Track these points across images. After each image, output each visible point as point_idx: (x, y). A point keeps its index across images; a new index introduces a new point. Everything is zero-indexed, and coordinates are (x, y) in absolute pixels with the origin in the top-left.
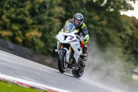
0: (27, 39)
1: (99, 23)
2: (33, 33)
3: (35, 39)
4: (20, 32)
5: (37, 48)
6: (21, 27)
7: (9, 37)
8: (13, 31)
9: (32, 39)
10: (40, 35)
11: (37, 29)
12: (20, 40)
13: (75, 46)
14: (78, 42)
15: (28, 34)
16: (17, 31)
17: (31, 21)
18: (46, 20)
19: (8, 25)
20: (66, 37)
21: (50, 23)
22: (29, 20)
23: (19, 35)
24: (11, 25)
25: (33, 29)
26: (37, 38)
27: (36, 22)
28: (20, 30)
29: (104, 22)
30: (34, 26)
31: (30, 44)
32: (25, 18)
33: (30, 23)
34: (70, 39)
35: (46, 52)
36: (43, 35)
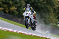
0: (10, 11)
1: (43, 3)
2: (13, 8)
3: (14, 11)
4: (7, 8)
5: (15, 14)
6: (7, 6)
7: (2, 10)
8: (4, 7)
9: (13, 11)
10: (16, 9)
11: (15, 6)
12: (7, 11)
13: (31, 17)
14: (32, 15)
15: (11, 9)
16: (6, 7)
17: (12, 3)
18: (18, 2)
19: (2, 5)
20: (27, 14)
21: (21, 3)
22: (11, 3)
23: (7, 9)
24: (3, 5)
25: (13, 6)
26: (15, 10)
27: (14, 3)
28: (7, 7)
29: (45, 2)
30: (14, 5)
31: (12, 13)
32: (9, 2)
33: (11, 4)
34: (29, 14)
35: (19, 16)
36: (17, 9)
